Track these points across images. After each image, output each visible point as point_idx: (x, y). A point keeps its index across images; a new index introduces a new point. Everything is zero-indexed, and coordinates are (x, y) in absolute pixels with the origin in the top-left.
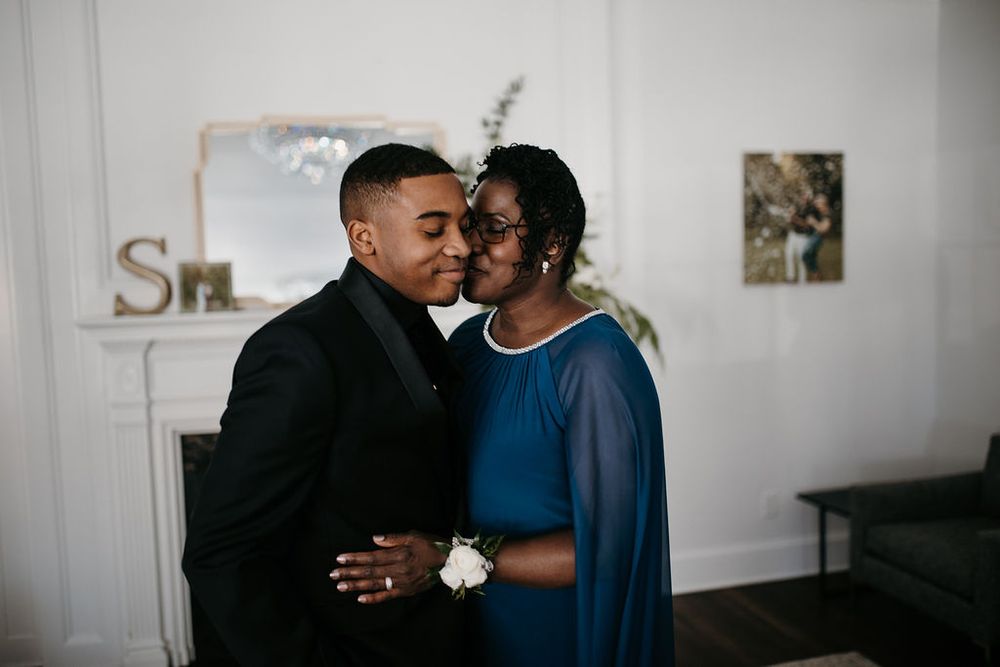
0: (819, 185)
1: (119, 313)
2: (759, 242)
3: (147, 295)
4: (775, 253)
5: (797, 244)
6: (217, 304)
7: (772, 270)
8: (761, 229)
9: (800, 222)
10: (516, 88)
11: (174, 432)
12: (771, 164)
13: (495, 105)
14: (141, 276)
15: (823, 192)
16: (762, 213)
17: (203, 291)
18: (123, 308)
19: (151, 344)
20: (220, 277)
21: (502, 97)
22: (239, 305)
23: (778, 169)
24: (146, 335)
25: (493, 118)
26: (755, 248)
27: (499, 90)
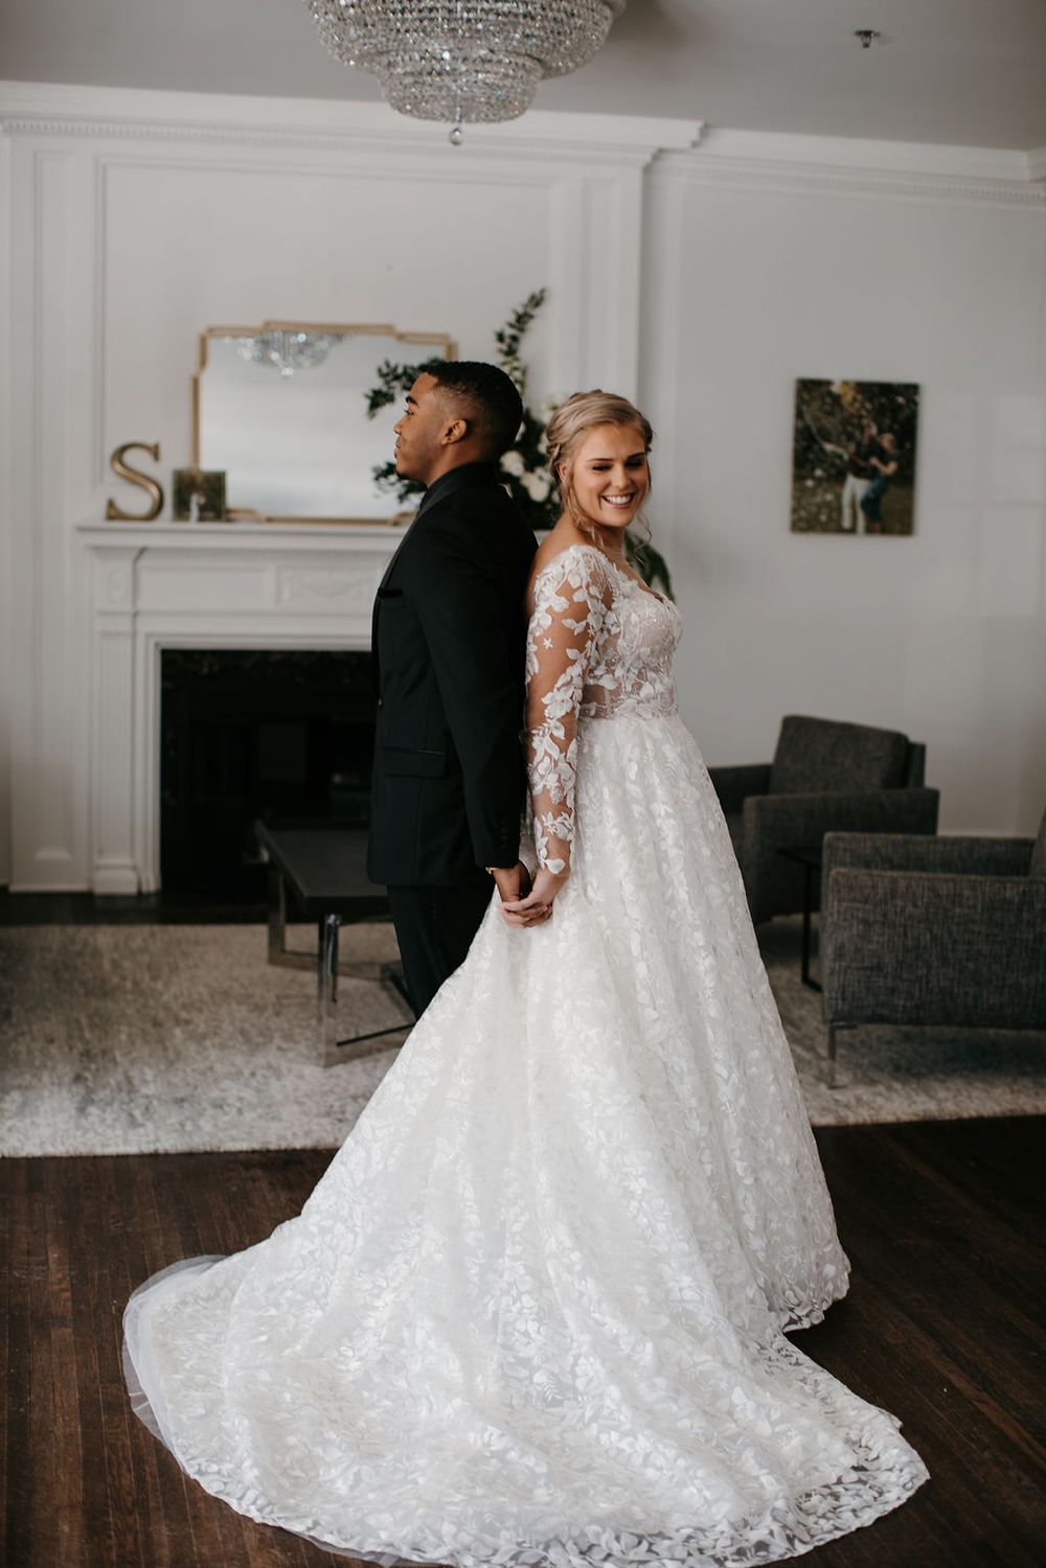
0: (887, 421)
1: (110, 518)
2: (810, 483)
3: (138, 501)
4: (829, 497)
5: (856, 488)
6: (210, 514)
7: (823, 518)
8: (813, 469)
9: (862, 463)
10: (537, 301)
11: (157, 645)
12: (830, 394)
13: (512, 318)
14: (133, 482)
15: (891, 430)
16: (815, 447)
17: (196, 500)
18: (114, 513)
19: (143, 551)
20: (214, 487)
21: (521, 310)
22: (232, 516)
23: (836, 399)
24: (139, 541)
25: (509, 331)
26: (806, 488)
27: (518, 302)
